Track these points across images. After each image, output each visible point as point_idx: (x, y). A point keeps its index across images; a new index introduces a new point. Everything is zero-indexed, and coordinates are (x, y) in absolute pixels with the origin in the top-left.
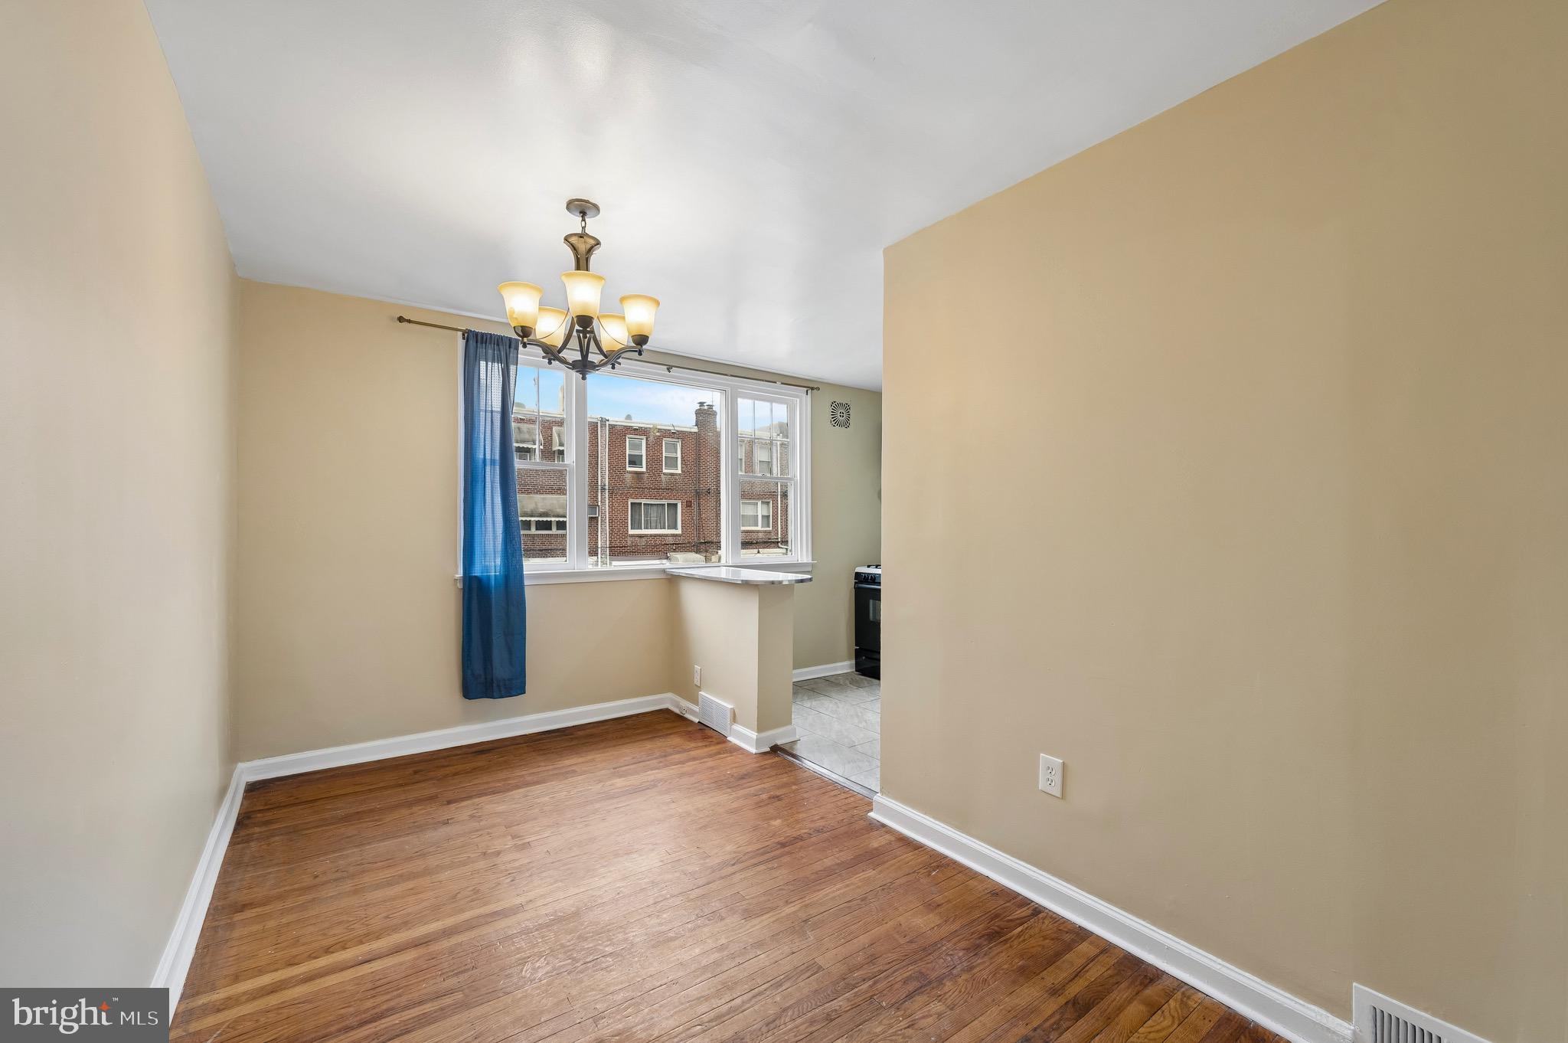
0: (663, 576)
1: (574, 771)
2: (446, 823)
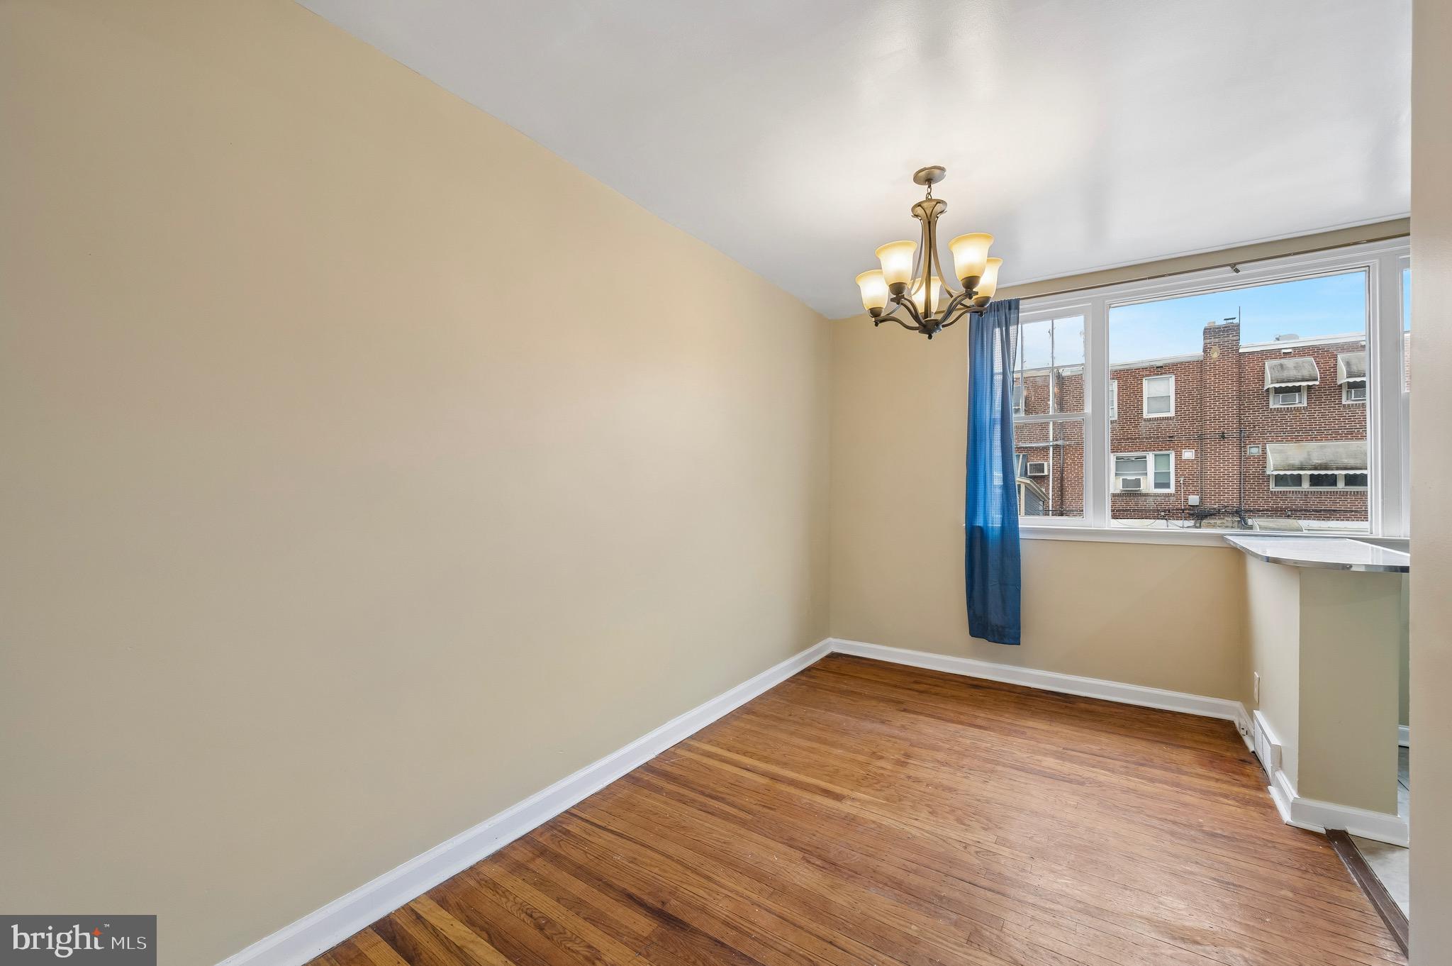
1: (1024, 733)
2: (883, 722)
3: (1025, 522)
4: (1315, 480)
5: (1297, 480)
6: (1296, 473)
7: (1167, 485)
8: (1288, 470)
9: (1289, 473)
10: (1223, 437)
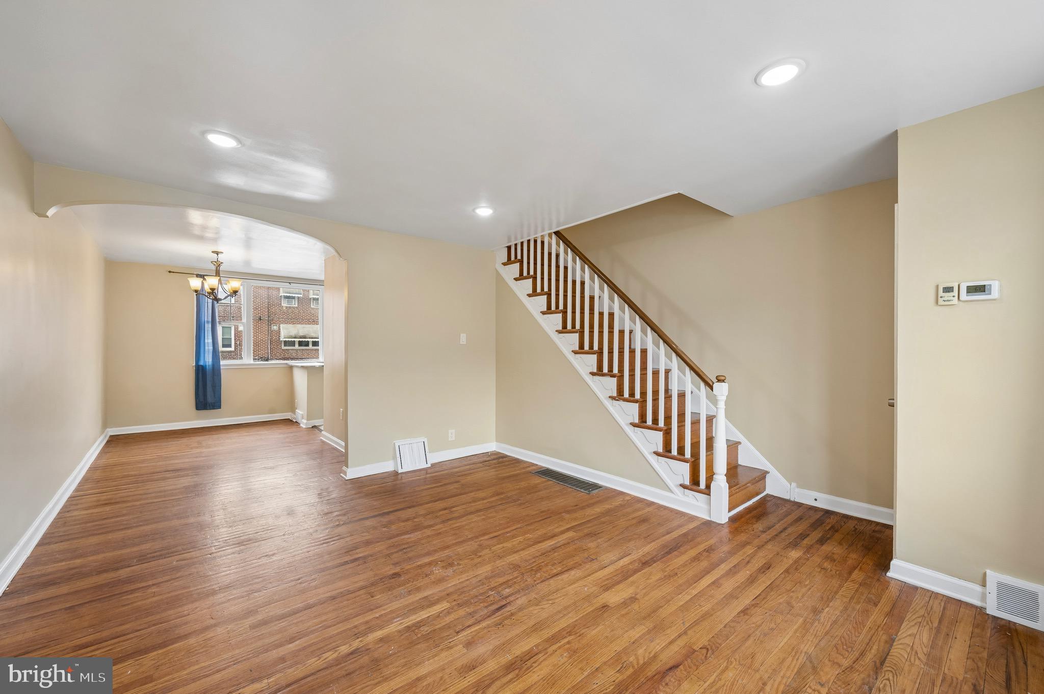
0: (286, 366)
3: (222, 362)
4: (300, 344)
5: (293, 343)
6: (293, 340)
7: (230, 346)
8: (290, 338)
9: (290, 340)
10: (260, 319)
